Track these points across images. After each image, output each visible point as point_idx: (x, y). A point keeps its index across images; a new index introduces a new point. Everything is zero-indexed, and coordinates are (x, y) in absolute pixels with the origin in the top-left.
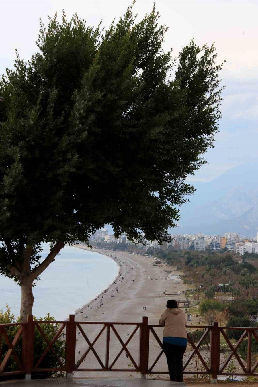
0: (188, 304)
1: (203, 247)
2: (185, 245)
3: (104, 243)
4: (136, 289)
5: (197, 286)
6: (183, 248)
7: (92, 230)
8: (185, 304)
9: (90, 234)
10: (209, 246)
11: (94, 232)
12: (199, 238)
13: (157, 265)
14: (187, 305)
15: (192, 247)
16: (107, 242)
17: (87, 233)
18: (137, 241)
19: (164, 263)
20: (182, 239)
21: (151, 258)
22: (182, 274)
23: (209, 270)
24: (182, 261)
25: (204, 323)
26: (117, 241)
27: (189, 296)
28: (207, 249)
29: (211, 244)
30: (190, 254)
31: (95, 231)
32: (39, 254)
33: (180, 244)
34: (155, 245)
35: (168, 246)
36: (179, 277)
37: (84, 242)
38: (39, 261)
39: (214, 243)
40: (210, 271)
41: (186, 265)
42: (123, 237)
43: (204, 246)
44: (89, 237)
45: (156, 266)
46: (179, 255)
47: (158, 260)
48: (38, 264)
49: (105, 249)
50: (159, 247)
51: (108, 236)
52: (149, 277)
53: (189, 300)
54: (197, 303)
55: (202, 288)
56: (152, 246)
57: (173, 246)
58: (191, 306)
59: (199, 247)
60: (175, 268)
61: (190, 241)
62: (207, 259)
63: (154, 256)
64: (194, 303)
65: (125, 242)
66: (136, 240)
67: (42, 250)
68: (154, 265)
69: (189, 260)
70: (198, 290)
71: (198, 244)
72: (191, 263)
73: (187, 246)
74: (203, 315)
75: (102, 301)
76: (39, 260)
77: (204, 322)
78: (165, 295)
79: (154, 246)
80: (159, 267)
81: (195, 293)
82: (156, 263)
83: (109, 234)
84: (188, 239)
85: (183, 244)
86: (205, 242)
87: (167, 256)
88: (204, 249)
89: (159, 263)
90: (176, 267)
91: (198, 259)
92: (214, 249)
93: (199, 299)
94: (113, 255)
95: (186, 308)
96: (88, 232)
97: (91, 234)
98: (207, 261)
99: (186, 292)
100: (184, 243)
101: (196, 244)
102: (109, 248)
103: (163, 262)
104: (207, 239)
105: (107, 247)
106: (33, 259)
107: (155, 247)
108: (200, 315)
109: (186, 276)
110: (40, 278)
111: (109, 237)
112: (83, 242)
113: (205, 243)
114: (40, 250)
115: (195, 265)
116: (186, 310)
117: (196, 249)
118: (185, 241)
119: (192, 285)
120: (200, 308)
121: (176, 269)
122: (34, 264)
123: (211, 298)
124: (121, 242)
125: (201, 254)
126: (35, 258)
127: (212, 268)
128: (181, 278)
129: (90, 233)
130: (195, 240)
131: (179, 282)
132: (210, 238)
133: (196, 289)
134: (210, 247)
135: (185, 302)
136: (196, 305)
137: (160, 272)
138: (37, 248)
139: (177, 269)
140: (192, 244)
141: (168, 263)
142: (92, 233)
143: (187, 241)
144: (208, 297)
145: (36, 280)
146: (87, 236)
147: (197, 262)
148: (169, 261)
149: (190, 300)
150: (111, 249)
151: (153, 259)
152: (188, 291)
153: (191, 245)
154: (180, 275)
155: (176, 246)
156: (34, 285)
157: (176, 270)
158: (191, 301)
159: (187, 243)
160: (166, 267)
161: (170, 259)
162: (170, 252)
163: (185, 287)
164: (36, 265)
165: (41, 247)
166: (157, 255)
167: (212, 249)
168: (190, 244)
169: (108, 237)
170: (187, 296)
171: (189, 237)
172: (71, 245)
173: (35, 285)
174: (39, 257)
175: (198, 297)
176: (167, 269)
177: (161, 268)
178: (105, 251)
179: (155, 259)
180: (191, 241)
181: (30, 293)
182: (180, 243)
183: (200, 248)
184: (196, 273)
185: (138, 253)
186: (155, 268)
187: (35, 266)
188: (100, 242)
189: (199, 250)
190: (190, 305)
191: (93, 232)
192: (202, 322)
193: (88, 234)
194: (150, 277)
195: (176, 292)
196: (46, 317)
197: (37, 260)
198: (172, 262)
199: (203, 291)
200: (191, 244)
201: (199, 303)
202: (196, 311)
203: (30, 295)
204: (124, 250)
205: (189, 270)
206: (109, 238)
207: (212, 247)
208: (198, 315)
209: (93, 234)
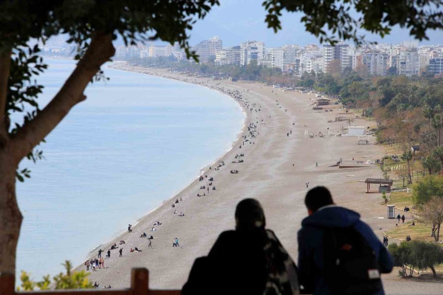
0: (387, 185)
1: (417, 69)
2: (378, 67)
3: (214, 66)
4: (279, 156)
5: (405, 148)
6: (375, 72)
7: (197, 7)
8: (383, 185)
9: (190, 20)
10: (430, 66)
11: (203, 11)
12: (407, 50)
13: (321, 109)
14: (385, 186)
15: (393, 70)
16: (221, 64)
17: (184, 17)
18: (337, 34)
19: (337, 103)
20: (371, 55)
21: (308, 94)
22: (374, 124)
23: (430, 115)
24: (371, 98)
25: (422, 224)
26: (239, 62)
27: (390, 170)
28: (424, 73)
29: (432, 61)
30: (389, 85)
31: (207, 9)
32: (35, 81)
33: (369, 63)
34: (315, 67)
35: (342, 69)
36: (368, 130)
37: (176, 43)
38: (36, 100)
39: (438, 60)
40: (433, 117)
41: (382, 106)
42: (252, 53)
43: (417, 67)
44: (190, 28)
45: (320, 111)
46: (367, 86)
47: (323, 97)
48: (33, 112)
49: (217, 79)
50: (325, 72)
51: (222, 52)
52: (306, 132)
53: (389, 176)
54: (406, 183)
55: (416, 152)
56: (310, 69)
57: (353, 68)
58: (394, 189)
59: (407, 70)
60: (359, 112)
61: (389, 57)
62: (425, 93)
63: (316, 90)
64: (401, 183)
65: (257, 63)
66: (334, 31)
67: (45, 67)
68: (315, 109)
69: (388, 97)
70: (408, 157)
71: (405, 63)
72: (392, 102)
73: (382, 67)
74: (422, 208)
75: (212, 182)
76: (37, 97)
77: (422, 222)
78: (340, 167)
79: (315, 70)
80: (327, 111)
81: (402, 163)
82: (320, 104)
83: (223, 48)
84: (385, 54)
85: (373, 64)
86: (419, 57)
87: (342, 90)
88: (419, 73)
89: (326, 103)
90: (361, 110)
91: (407, 93)
92: (439, 73)
93: (411, 175)
94: (232, 90)
95: (384, 193)
96: (184, 13)
97: (195, 17)
98: (425, 97)
99: (383, 161)
100: (375, 62)
101: (402, 63)
102: (225, 76)
103: (335, 101)
104: (425, 51)
105: (220, 73)
106: (18, 96)
107: (316, 73)
108: (414, 208)
109: (382, 129)
110: (41, 153)
111: (224, 54)
112: (172, 44)
113: (419, 60)
114: (38, 67)
115: (400, 106)
116: (384, 197)
117: (400, 73)
118: (377, 57)
119: (396, 146)
120: (414, 194)
121: (359, 115)
122: (19, 110)
123: (436, 171)
124: (248, 63)
125: (412, 84)
126: (23, 93)
127: (436, 112)
128: (371, 132)
129: (191, 16)
130: (399, 54)
131: (367, 142)
132: (431, 49)
133: (404, 155)
134: (430, 69)
135: (382, 181)
136: (404, 187)
137: (329, 122)
138: (30, 61)
139: (363, 115)
140: (393, 63)
141: (344, 103)
142: (197, 14)
143: (381, 58)
144: (430, 170)
145: (29, 158)
146: (185, 25)
147: (404, 101)
148: (347, 99)
149: (392, 176)
150: (228, 78)
151: (314, 96)
152: (386, 158)
153: (391, 66)
154: (368, 128)
155: (359, 68)
156: (22, 175)
157: (360, 117)
158: (394, 179)
159: (382, 63)
160: (340, 111)
161: (348, 95)
162: (347, 82)
163: (381, 152)
164: (29, 114)
165: (41, 60)
166: (320, 88)
167: (435, 73)
168: (388, 63)
169: (221, 54)
170: (384, 170)
171: (386, 50)
172: (133, 43)
173: (28, 176)
174: (34, 91)
175: (409, 170)
176: (341, 115)
177: (331, 113)
178: (218, 82)
179: (317, 95)
180: (391, 58)
181: (7, 203)
182: (369, 61)
183: (410, 72)
184: (404, 122)
185: (282, 85)
186: (317, 114)
187: (26, 118)
188: (206, 64)
189: (408, 75)
190: (392, 187)
191: (199, 11)
192: (419, 221)
193: (187, 18)
194: (309, 133)
195: (362, 162)
196: (61, 274)
197: (29, 98)
198: (353, 101)
199: (419, 159)
200: (390, 64)
201: (410, 182)
202: (406, 199)
203: (11, 207)
204: (254, 80)
205: (388, 117)
206: (224, 57)
207: (435, 69)
208: (410, 207)
209: (199, 17)
